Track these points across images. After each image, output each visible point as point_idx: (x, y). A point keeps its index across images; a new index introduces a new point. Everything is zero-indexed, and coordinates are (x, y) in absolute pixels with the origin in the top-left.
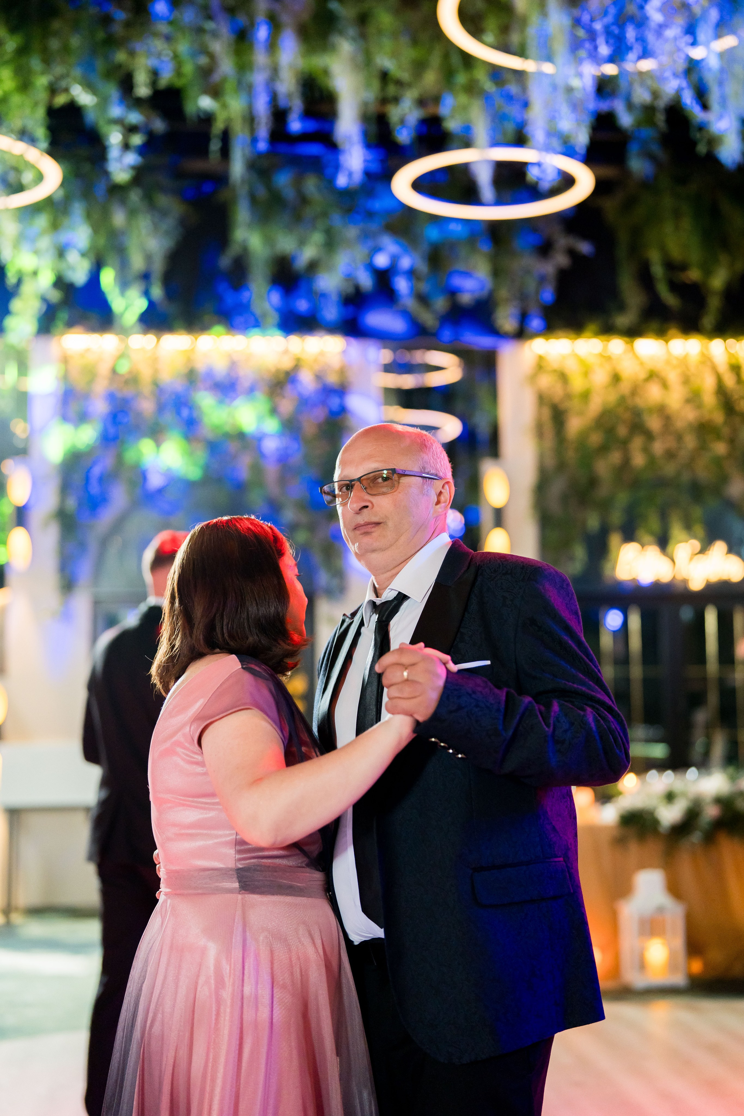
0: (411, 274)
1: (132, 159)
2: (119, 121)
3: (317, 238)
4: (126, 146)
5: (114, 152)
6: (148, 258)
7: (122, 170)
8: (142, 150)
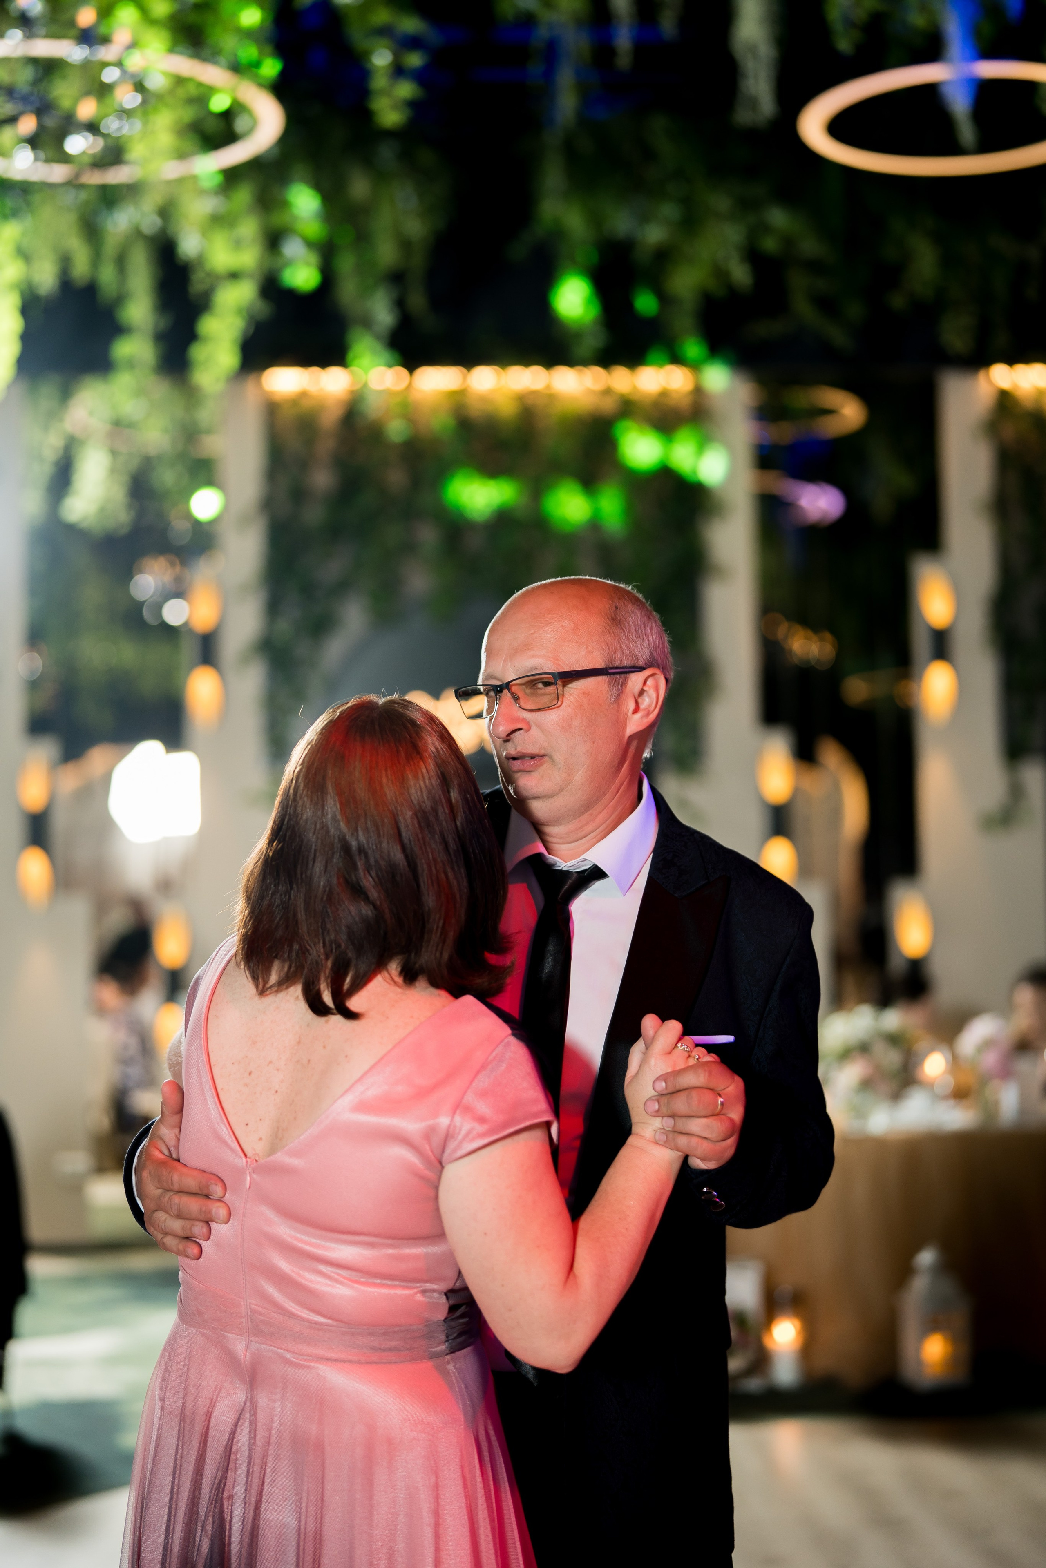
0: (814, 267)
1: (406, 90)
2: (385, 31)
3: (669, 210)
4: (398, 71)
5: (379, 82)
6: (405, 245)
7: (395, 107)
8: (420, 77)
